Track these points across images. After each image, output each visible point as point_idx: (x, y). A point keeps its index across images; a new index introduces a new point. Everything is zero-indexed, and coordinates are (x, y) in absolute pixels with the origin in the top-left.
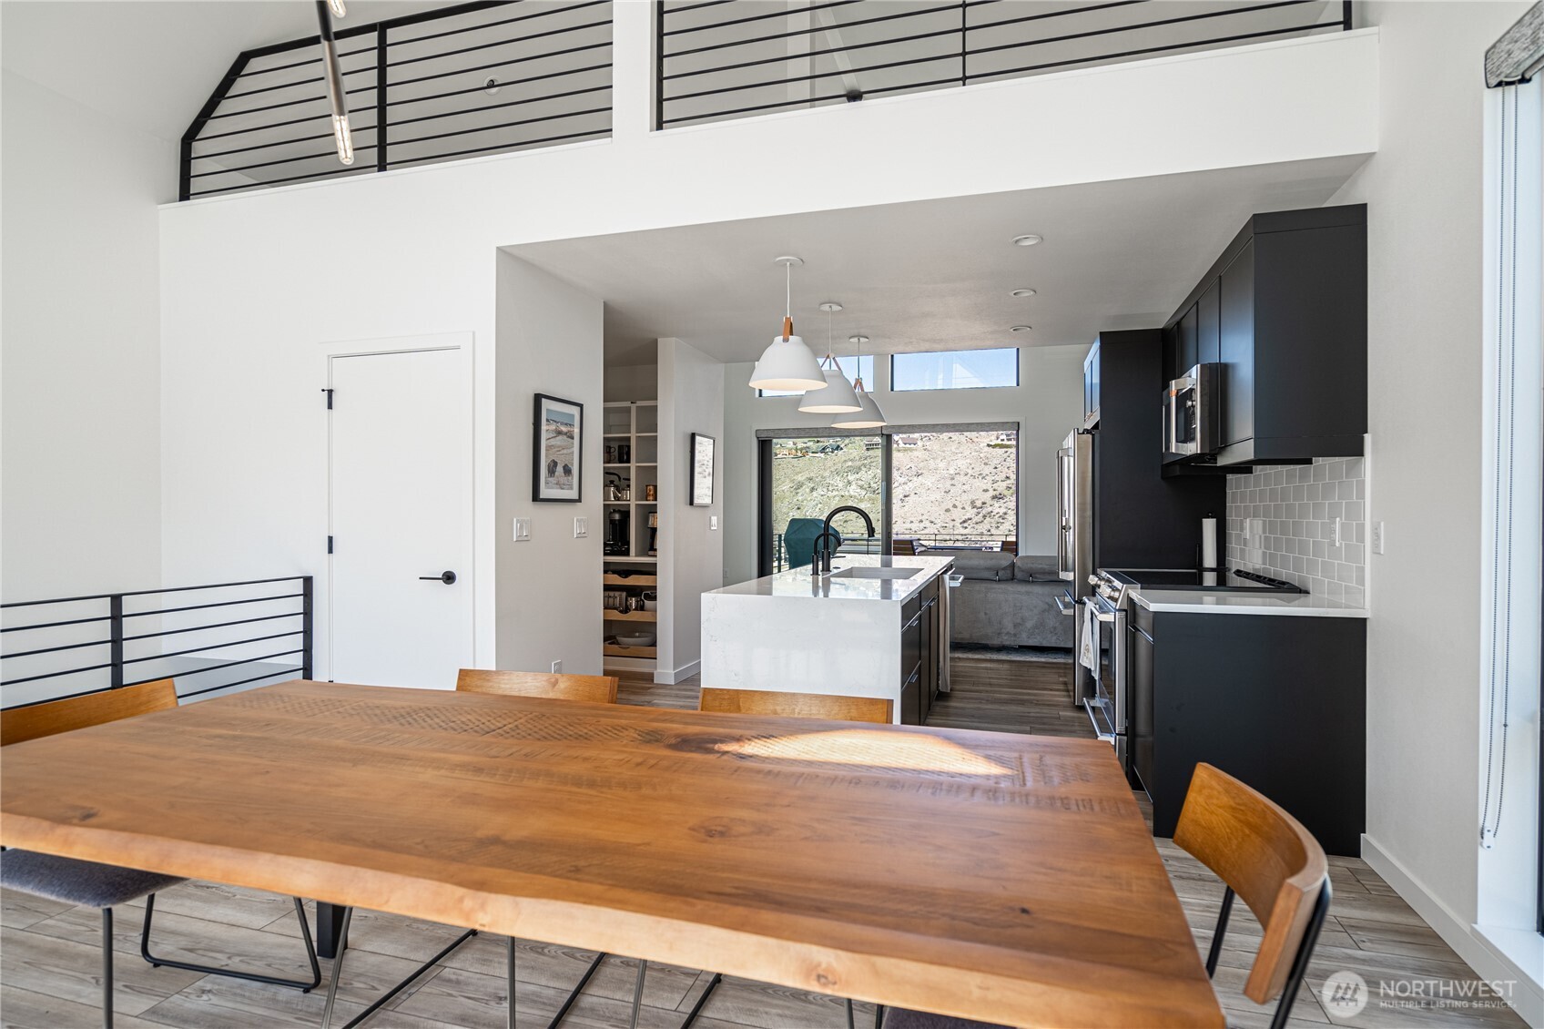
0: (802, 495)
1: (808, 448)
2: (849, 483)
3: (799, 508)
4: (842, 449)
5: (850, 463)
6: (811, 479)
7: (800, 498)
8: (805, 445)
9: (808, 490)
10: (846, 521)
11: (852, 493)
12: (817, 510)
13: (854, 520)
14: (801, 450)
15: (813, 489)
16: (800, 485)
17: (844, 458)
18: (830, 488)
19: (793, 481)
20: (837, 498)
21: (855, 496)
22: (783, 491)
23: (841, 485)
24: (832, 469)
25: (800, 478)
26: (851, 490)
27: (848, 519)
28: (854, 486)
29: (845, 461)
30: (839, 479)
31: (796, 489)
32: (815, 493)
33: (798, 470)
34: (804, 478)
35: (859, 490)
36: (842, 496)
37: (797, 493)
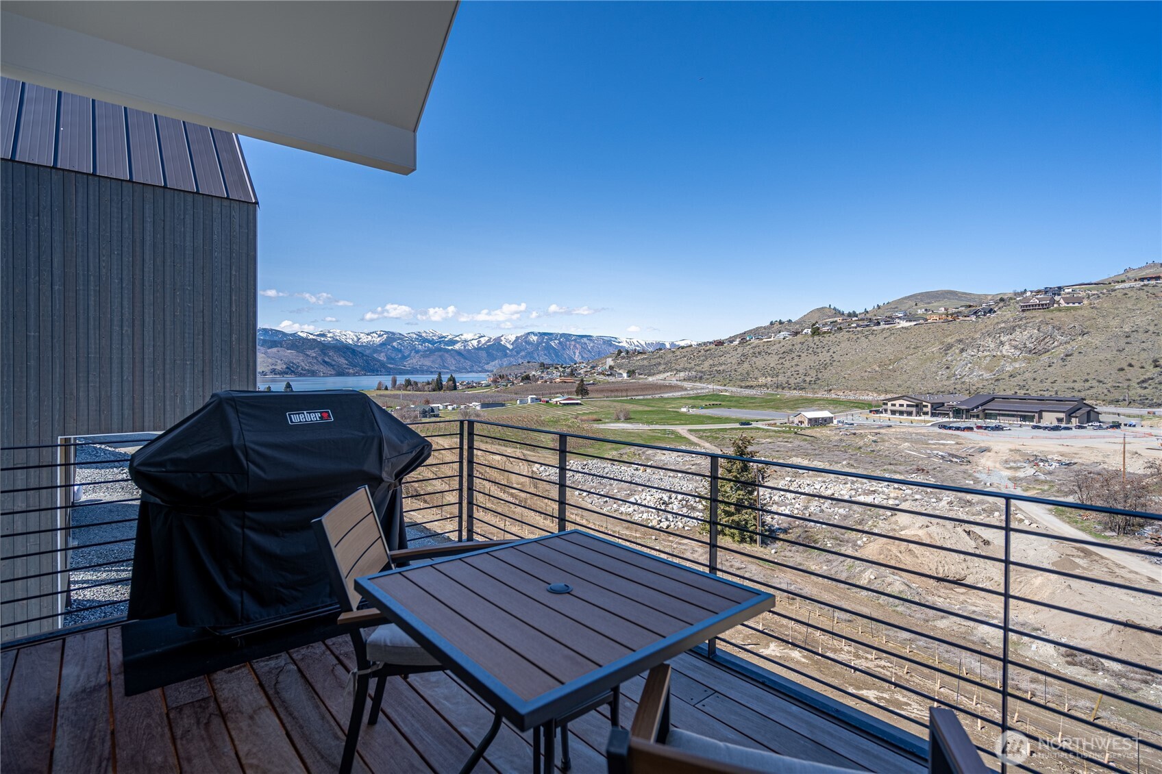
0: (952, 356)
1: (960, 312)
2: (1002, 343)
3: (948, 368)
4: (995, 312)
5: (1003, 325)
6: (960, 341)
7: (949, 359)
8: (957, 310)
9: (957, 351)
10: (998, 380)
11: (1005, 353)
12: (967, 369)
13: (1007, 378)
14: (952, 315)
15: (962, 350)
16: (950, 347)
17: (996, 321)
18: (981, 349)
19: (942, 343)
20: (988, 359)
21: (1008, 357)
22: (933, 352)
23: (992, 346)
24: (984, 331)
25: (949, 340)
26: (1004, 351)
27: (1000, 377)
28: (1007, 347)
29: (998, 323)
30: (990, 340)
31: (945, 350)
32: (964, 354)
33: (948, 333)
34: (953, 340)
35: (1013, 351)
36: (994, 356)
37: (947, 354)
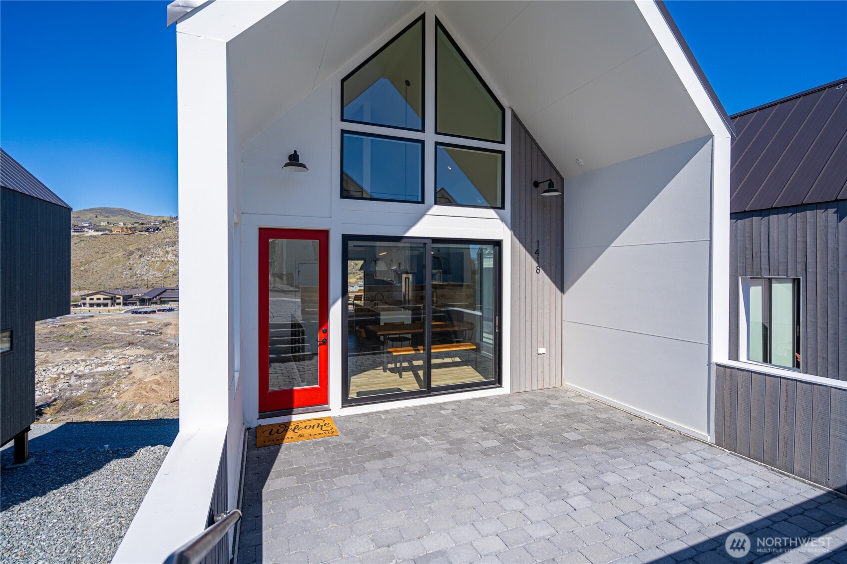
0: (133, 260)
1: (135, 227)
2: (167, 252)
3: (131, 269)
4: (160, 230)
5: (168, 240)
6: (139, 249)
7: (132, 262)
8: (133, 226)
9: (137, 257)
10: (165, 277)
11: (169, 259)
12: (144, 270)
13: (171, 276)
14: (130, 229)
15: (141, 256)
16: (131, 253)
17: (163, 236)
18: (154, 256)
19: (125, 250)
20: (159, 263)
21: (172, 262)
22: (118, 257)
23: (161, 254)
24: (155, 243)
25: (131, 248)
26: (169, 257)
27: (167, 276)
28: (170, 255)
29: (164, 238)
30: (160, 250)
31: (128, 256)
32: (142, 259)
33: (129, 243)
34: (134, 248)
35: (174, 258)
36: (163, 261)
37: (129, 259)
